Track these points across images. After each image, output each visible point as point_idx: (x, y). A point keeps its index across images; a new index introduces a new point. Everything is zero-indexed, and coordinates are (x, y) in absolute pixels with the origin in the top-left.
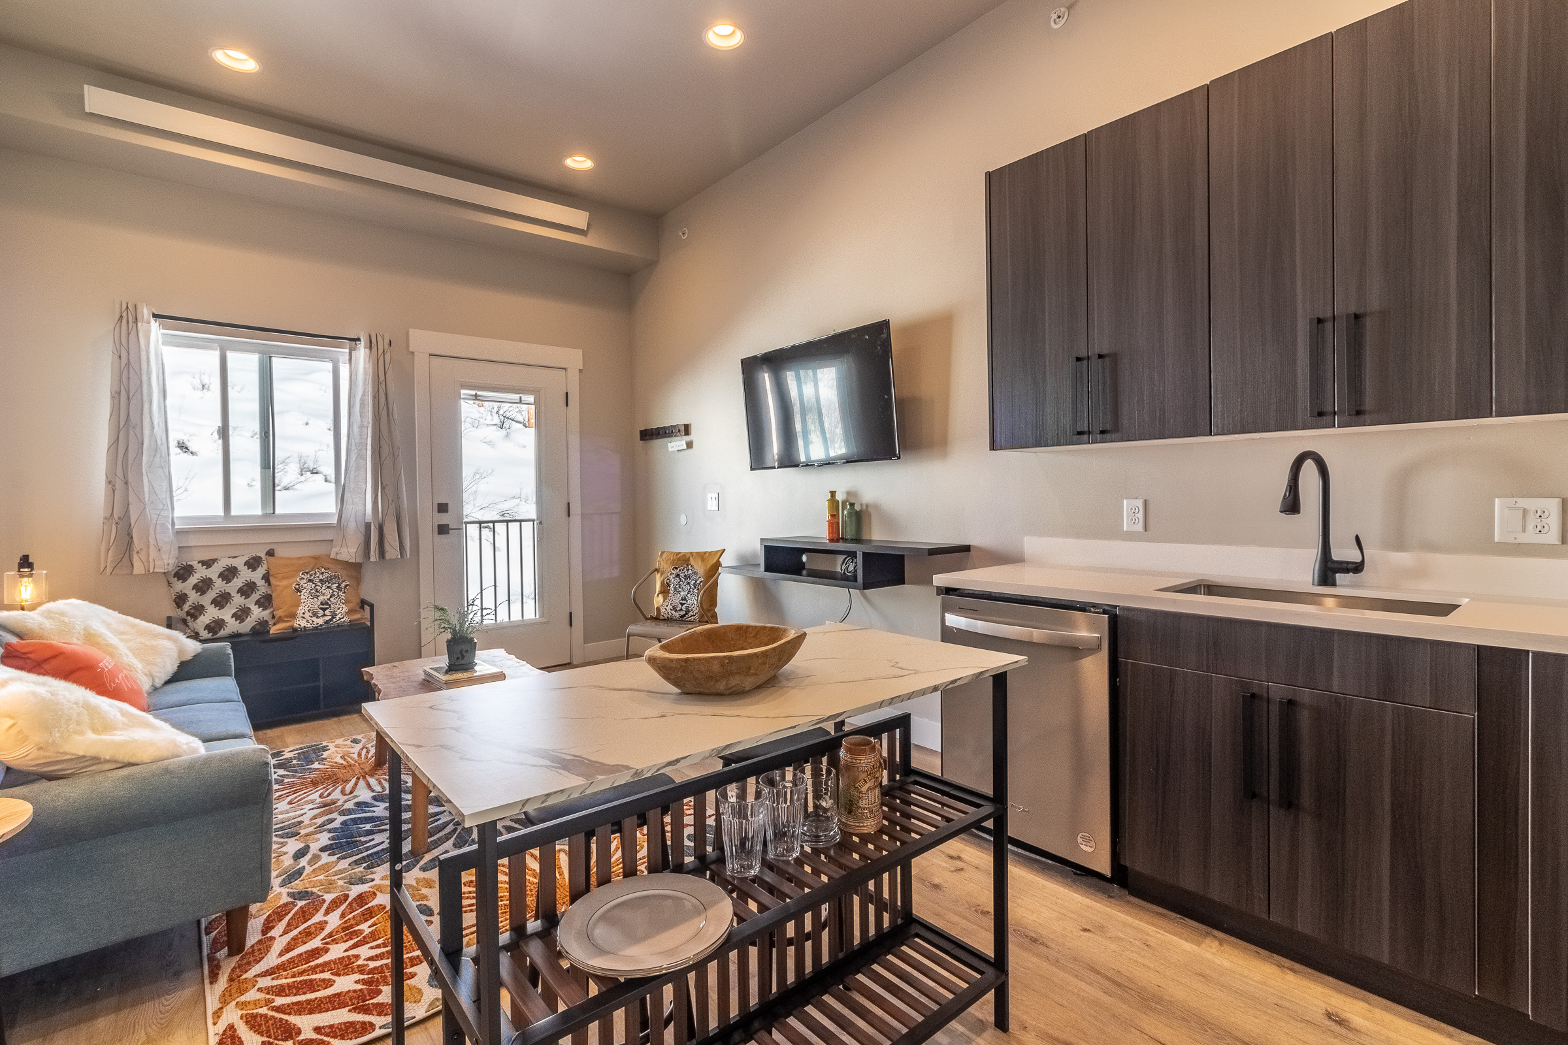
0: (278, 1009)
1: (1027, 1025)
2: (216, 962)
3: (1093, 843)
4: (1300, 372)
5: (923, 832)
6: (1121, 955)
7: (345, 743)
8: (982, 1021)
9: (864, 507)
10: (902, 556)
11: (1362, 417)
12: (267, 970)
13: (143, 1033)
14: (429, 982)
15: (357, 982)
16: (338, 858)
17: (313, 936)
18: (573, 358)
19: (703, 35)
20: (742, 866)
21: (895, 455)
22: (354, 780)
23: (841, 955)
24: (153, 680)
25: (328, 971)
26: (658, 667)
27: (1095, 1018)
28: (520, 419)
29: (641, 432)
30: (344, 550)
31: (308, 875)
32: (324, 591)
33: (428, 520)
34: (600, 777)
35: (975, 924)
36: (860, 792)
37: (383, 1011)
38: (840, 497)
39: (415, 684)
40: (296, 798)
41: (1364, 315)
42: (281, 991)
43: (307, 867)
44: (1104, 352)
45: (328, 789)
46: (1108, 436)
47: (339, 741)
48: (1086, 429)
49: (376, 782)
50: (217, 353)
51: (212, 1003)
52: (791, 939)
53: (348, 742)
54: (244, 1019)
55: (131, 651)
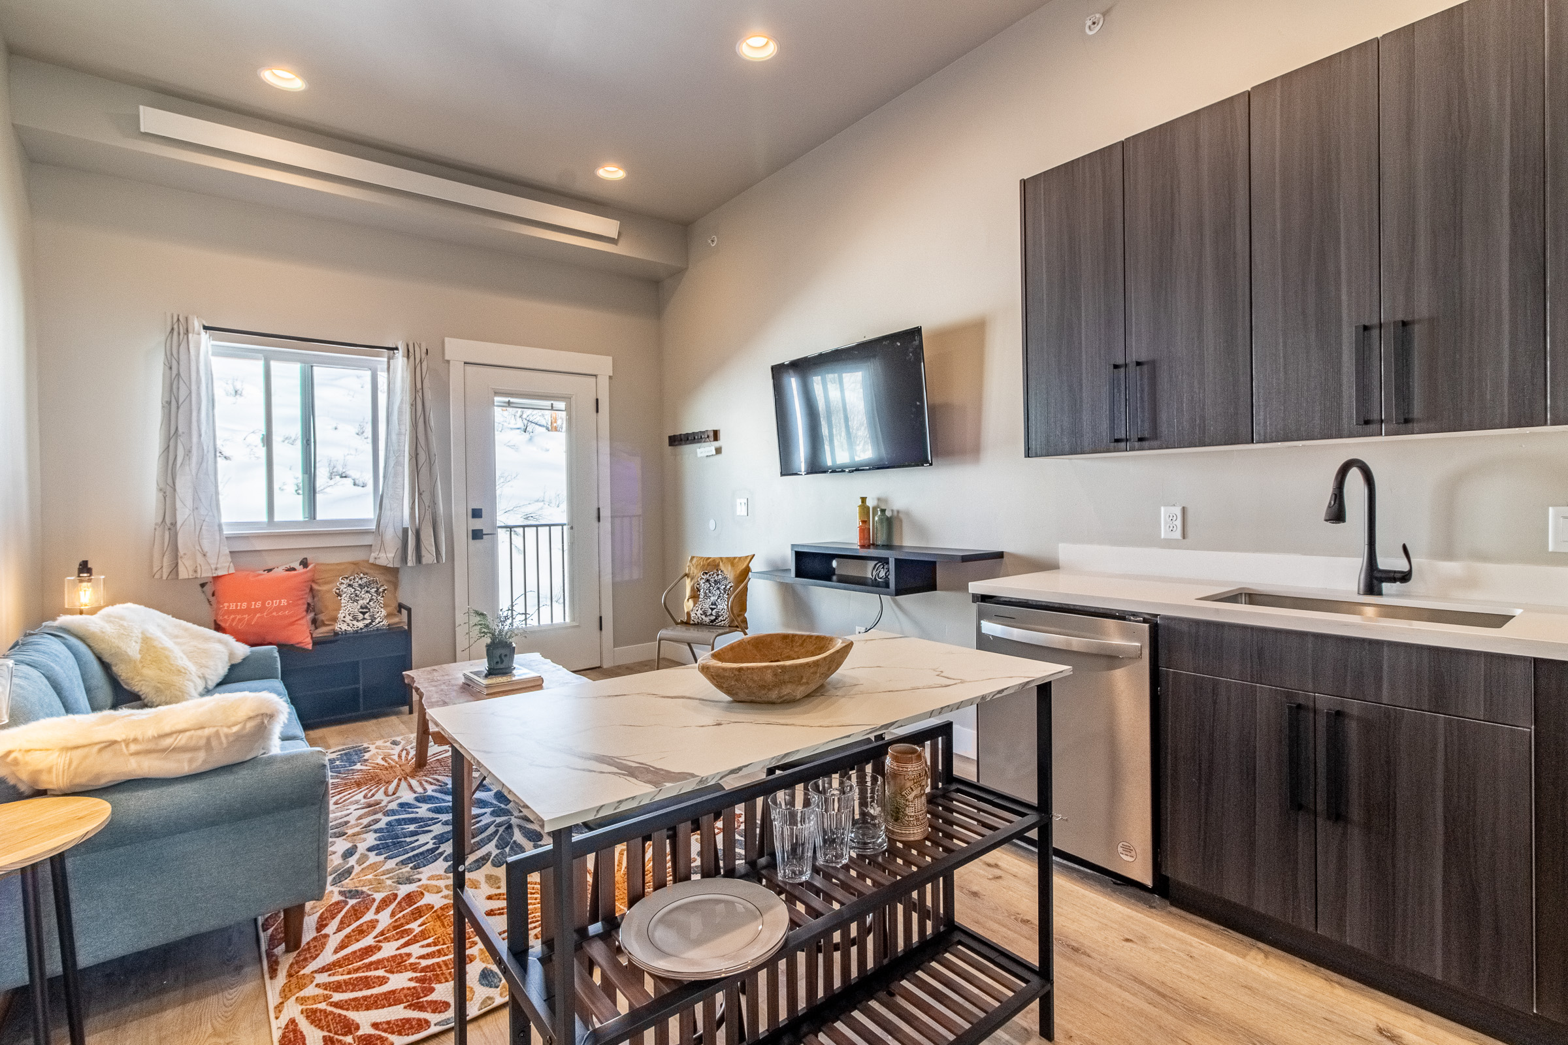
0: (336, 1005)
1: (1073, 1034)
2: (274, 958)
3: (1133, 853)
4: (1345, 380)
5: (969, 840)
6: (1164, 966)
7: (386, 744)
8: (1026, 1030)
9: (895, 513)
10: (934, 563)
11: (1410, 425)
12: (324, 967)
13: (209, 1025)
14: (479, 980)
15: (411, 980)
16: (385, 858)
17: (366, 934)
18: (603, 365)
19: (737, 46)
20: (794, 872)
21: (927, 462)
22: (396, 781)
23: (886, 961)
24: (206, 683)
25: (382, 968)
26: (712, 675)
27: (1141, 1028)
28: (544, 423)
29: (670, 437)
30: (382, 555)
31: (357, 874)
32: (363, 596)
33: (462, 526)
34: (668, 785)
35: (1015, 932)
36: (907, 800)
37: (437, 1008)
38: (870, 503)
39: (455, 688)
40: (341, 798)
41: (1413, 322)
42: (338, 987)
43: (356, 867)
44: (1142, 359)
45: (371, 790)
46: (1146, 444)
47: (379, 743)
48: (1123, 436)
49: (417, 784)
50: (261, 363)
51: (273, 998)
52: (837, 944)
53: (388, 744)
54: (305, 1014)
55: (185, 654)
